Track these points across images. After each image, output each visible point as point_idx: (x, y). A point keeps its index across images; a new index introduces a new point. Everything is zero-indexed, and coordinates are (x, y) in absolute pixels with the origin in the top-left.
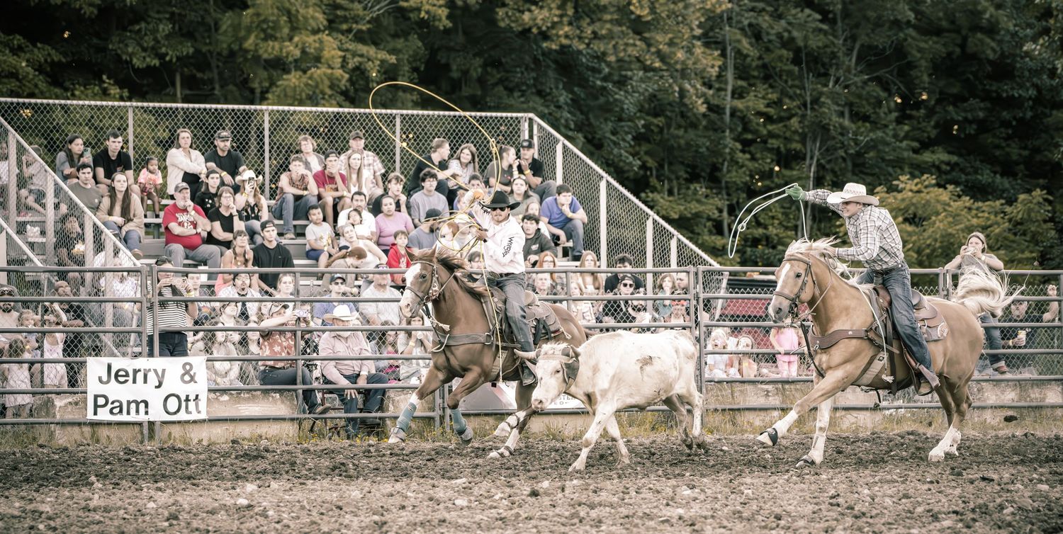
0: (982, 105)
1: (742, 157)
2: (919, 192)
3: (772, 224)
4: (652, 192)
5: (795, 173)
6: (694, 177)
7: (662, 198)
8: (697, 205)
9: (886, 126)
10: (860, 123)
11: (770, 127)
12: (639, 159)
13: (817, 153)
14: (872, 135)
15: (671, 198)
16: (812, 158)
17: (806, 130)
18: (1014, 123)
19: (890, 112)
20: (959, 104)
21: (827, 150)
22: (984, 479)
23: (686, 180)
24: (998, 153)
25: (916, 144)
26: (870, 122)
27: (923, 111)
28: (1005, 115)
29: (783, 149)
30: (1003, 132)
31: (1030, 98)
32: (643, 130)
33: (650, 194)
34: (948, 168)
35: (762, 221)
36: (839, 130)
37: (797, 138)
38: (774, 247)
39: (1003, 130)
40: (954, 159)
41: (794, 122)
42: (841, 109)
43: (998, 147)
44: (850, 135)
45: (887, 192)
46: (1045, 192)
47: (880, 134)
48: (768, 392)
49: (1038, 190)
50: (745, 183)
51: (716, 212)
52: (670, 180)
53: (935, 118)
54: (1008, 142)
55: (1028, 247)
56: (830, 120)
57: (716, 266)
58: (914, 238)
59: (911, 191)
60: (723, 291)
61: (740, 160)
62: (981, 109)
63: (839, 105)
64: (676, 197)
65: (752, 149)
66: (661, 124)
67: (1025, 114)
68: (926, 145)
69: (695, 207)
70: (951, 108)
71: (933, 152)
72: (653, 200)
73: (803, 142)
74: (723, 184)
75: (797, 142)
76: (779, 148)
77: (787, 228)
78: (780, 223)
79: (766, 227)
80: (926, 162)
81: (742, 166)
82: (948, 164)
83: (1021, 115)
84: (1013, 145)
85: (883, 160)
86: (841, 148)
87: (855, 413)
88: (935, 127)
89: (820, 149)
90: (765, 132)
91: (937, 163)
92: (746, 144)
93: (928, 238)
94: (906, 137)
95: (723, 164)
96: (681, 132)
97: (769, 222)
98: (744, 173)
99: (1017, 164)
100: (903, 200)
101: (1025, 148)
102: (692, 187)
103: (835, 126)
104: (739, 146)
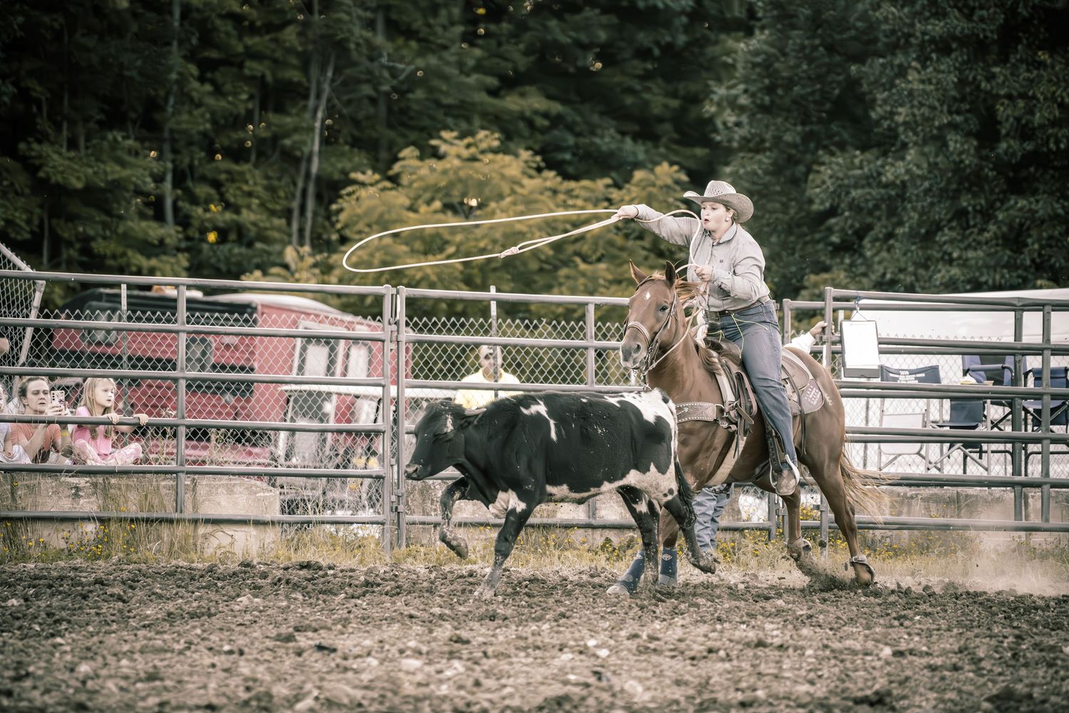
0: (605, 19)
1: (198, 89)
2: (473, 159)
3: (249, 207)
4: (40, 142)
5: (288, 120)
6: (115, 119)
7: (60, 154)
8: (118, 168)
9: (445, 48)
10: (400, 41)
11: (250, 41)
12: (14, 84)
13: (327, 88)
14: (420, 62)
15: (72, 154)
16: (318, 96)
17: (310, 47)
18: (657, 52)
19: (452, 24)
20: (567, 16)
21: (345, 84)
22: (320, 648)
23: (99, 123)
24: (629, 100)
25: (492, 81)
26: (419, 40)
27: (505, 26)
28: (643, 38)
29: (269, 78)
30: (638, 66)
31: (683, 12)
32: (19, 33)
33: (35, 146)
34: (546, 123)
35: (232, 200)
36: (365, 51)
37: (294, 61)
38: (250, 245)
39: (636, 62)
40: (556, 108)
41: (290, 35)
42: (368, 14)
43: (630, 91)
44: (384, 60)
45: (421, 158)
46: (676, 168)
47: (433, 60)
48: (78, 489)
49: (665, 165)
50: (204, 134)
51: (148, 180)
52: (72, 123)
53: (527, 36)
54: (649, 84)
55: (646, 258)
56: (350, 31)
57: (27, 269)
58: (459, 238)
59: (459, 156)
60: (34, 313)
61: (194, 94)
62: (604, 27)
63: (366, 9)
64: (83, 152)
65: (218, 76)
66: (56, 25)
67: (674, 37)
68: (510, 83)
69: (114, 171)
70: (553, 23)
71: (522, 95)
72: (40, 157)
73: (305, 68)
74: (166, 135)
75: (294, 67)
76: (263, 77)
77: (273, 213)
78: (262, 205)
79: (237, 210)
80: (510, 112)
81: (199, 105)
82: (546, 115)
83: (668, 39)
84: (656, 90)
85: (438, 104)
86: (368, 81)
87: (230, 530)
88: (526, 53)
89: (333, 81)
90: (240, 49)
91: (528, 114)
92: (207, 67)
93: (484, 237)
94: (479, 68)
95: (166, 100)
96: (91, 42)
97: (240, 201)
98: (203, 116)
99: (660, 120)
100: (445, 172)
101: (674, 95)
102: (110, 136)
103: (358, 45)
104: (194, 69)
